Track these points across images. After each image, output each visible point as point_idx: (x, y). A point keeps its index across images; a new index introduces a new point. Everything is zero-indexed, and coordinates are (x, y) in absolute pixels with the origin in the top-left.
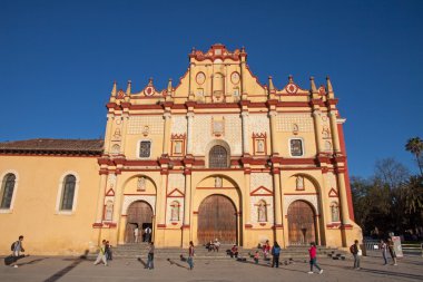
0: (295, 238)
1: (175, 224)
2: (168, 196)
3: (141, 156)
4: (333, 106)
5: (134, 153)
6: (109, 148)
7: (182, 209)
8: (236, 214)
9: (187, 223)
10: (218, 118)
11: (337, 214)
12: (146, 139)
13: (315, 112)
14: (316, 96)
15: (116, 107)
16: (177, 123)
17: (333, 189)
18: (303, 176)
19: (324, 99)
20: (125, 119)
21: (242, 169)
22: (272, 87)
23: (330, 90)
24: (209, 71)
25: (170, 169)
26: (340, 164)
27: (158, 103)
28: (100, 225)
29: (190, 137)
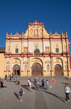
0: (56, 74)
1: (26, 70)
2: (23, 63)
3: (16, 53)
4: (67, 39)
5: (14, 52)
6: (7, 51)
7: (27, 67)
8: (41, 68)
9: (29, 70)
10: (36, 42)
11: (67, 68)
12: (17, 48)
13: (62, 41)
14: (63, 37)
15: (8, 39)
16: (25, 44)
17: (66, 61)
18: (59, 58)
19: (65, 37)
20: (11, 43)
21: (43, 56)
22: (51, 34)
23: (67, 35)
24: (34, 29)
25: (24, 56)
26: (68, 55)
27: (20, 38)
28: (6, 71)
29: (29, 48)
